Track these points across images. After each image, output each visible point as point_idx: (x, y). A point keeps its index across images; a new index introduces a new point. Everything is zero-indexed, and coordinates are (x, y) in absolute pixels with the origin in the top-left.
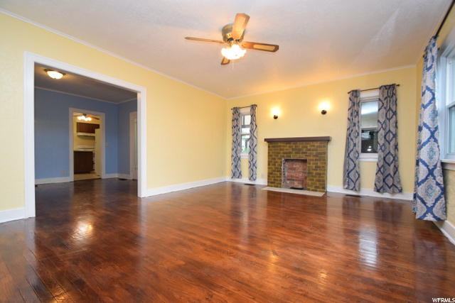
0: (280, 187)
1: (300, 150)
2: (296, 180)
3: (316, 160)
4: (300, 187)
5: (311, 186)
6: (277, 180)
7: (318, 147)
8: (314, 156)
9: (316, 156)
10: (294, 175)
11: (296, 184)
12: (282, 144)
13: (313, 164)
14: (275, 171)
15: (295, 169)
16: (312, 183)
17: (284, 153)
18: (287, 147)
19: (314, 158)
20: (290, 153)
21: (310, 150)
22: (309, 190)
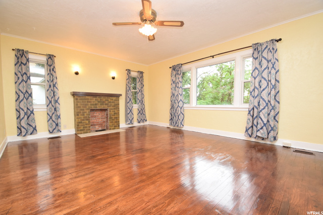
0: (90, 132)
1: (103, 102)
2: (97, 125)
3: (114, 109)
4: (100, 129)
5: (112, 126)
6: (86, 127)
7: (115, 100)
8: (113, 106)
9: (114, 106)
10: (95, 121)
11: (97, 128)
12: (89, 97)
13: (113, 111)
14: (84, 120)
15: (95, 117)
16: (112, 125)
17: (91, 105)
18: (94, 100)
19: (113, 108)
20: (96, 104)
21: (110, 102)
22: (110, 129)
